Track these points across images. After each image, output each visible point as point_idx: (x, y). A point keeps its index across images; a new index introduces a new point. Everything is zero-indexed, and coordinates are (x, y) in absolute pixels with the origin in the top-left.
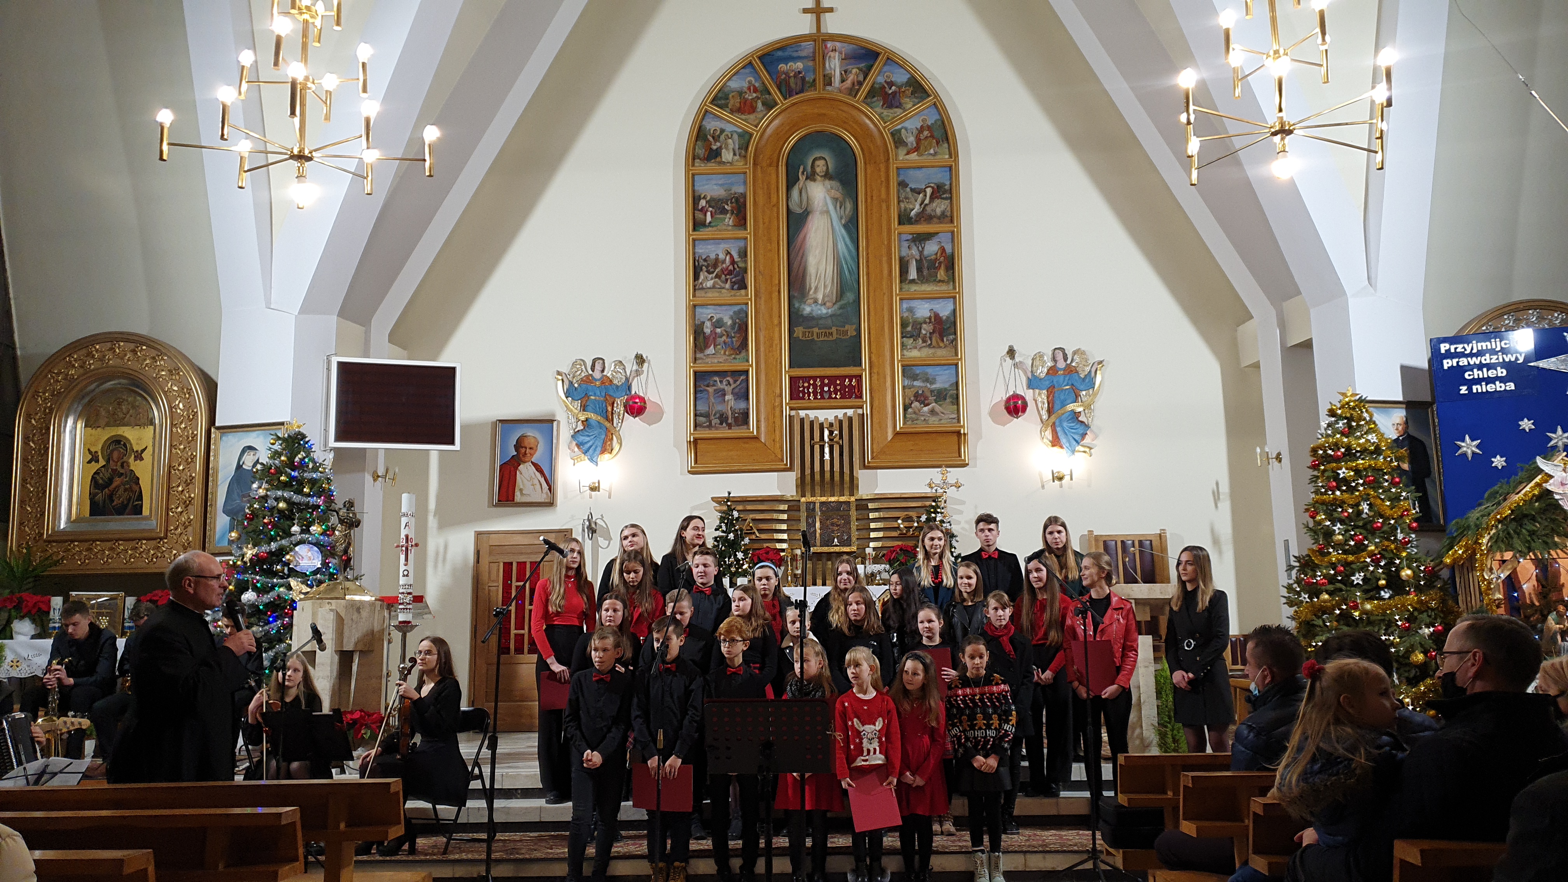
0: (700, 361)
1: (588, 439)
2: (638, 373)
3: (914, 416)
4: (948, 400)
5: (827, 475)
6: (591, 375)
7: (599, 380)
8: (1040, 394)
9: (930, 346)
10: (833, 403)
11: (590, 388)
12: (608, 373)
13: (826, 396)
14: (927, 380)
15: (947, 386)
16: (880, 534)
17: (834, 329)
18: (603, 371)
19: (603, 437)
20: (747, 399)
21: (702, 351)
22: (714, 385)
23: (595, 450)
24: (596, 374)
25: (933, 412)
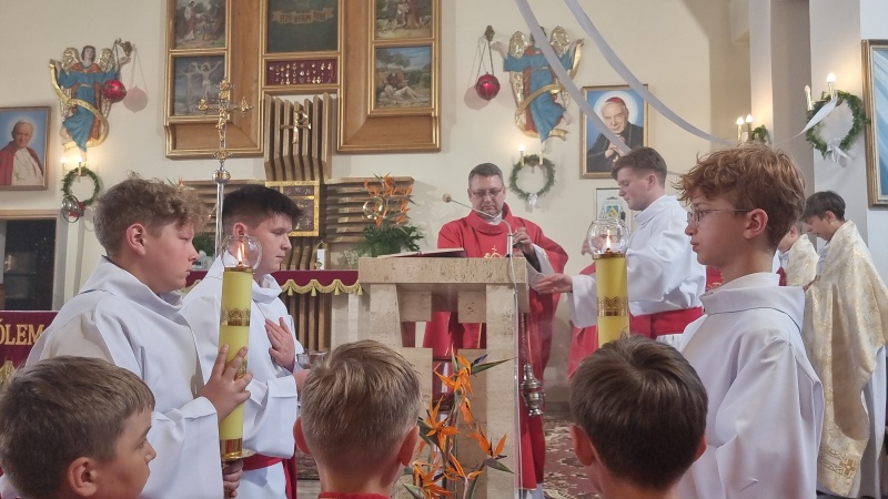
0: (180, 47)
1: (76, 125)
2: (126, 60)
3: (386, 100)
4: (421, 83)
5: (297, 160)
6: (81, 63)
7: (87, 68)
8: (516, 76)
9: (404, 27)
10: (307, 87)
11: (79, 76)
12: (98, 61)
13: (302, 80)
14: (401, 62)
15: (420, 68)
16: (346, 220)
17: (312, 13)
18: (93, 59)
19: (91, 123)
21: (182, 37)
22: (192, 71)
23: (83, 136)
24: (87, 63)
25: (405, 95)
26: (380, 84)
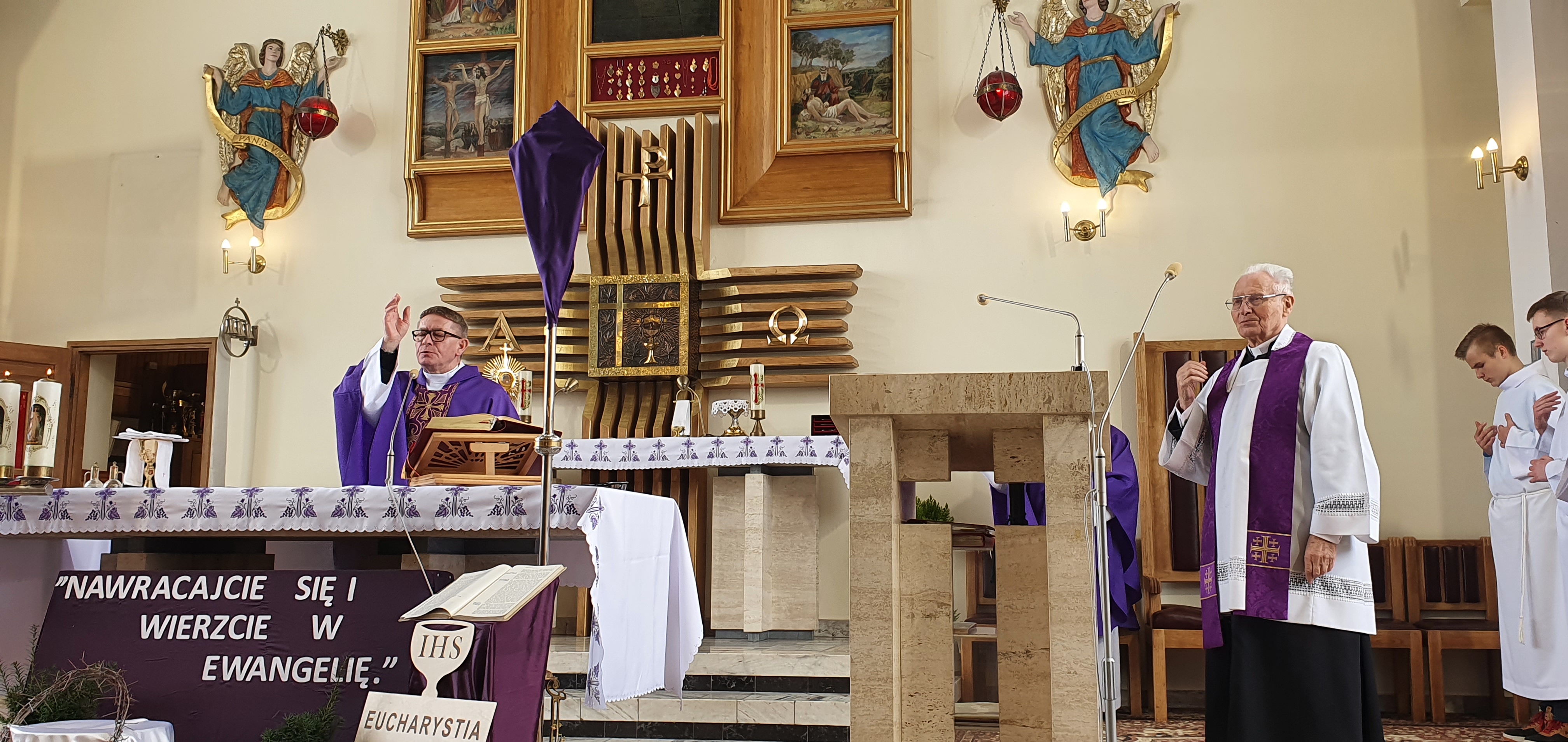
0: (435, 36)
1: (248, 182)
3: (808, 124)
4: (874, 91)
5: (646, 238)
6: (260, 69)
7: (269, 78)
8: (1051, 74)
10: (665, 104)
11: (254, 92)
13: (654, 91)
15: (873, 64)
16: (737, 344)
18: (279, 62)
19: (273, 175)
20: (512, 101)
21: (439, 18)
22: (456, 78)
23: (258, 201)
24: (269, 69)
25: (846, 115)
26: (799, 96)
